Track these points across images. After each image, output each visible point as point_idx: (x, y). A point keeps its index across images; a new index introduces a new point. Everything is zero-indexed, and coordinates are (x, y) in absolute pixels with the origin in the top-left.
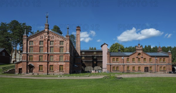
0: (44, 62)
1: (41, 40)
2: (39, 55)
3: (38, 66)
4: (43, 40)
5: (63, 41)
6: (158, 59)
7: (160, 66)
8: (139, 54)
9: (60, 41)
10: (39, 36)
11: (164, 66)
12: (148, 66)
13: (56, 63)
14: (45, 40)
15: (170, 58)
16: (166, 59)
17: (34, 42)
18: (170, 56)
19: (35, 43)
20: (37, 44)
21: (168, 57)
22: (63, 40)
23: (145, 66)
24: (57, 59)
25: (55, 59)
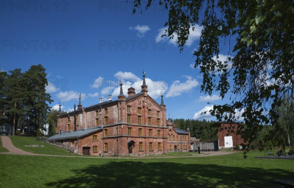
0: (145, 138)
1: (139, 106)
2: (139, 127)
3: (138, 143)
4: (141, 106)
5: (159, 112)
6: (182, 136)
7: (184, 144)
8: (170, 130)
9: (158, 111)
10: (137, 100)
11: (186, 144)
12: (177, 144)
13: (155, 139)
14: (144, 107)
15: (189, 135)
16: (187, 136)
17: (132, 107)
18: (189, 134)
19: (133, 110)
20: (136, 111)
21: (188, 134)
22: (159, 110)
23: (175, 144)
24: (156, 135)
25: (154, 134)
